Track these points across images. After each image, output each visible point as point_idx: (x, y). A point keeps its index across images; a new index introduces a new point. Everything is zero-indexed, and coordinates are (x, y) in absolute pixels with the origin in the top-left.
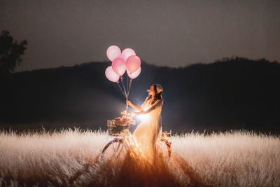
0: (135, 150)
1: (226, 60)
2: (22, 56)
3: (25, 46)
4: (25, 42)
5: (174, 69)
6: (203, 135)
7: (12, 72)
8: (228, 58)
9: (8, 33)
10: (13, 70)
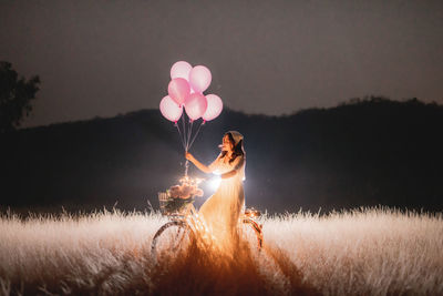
0: (205, 237)
1: (356, 102)
2: (32, 102)
3: (37, 85)
4: (37, 80)
5: (274, 118)
6: (317, 216)
7: (18, 128)
8: (358, 99)
9: (10, 65)
10: (18, 124)
